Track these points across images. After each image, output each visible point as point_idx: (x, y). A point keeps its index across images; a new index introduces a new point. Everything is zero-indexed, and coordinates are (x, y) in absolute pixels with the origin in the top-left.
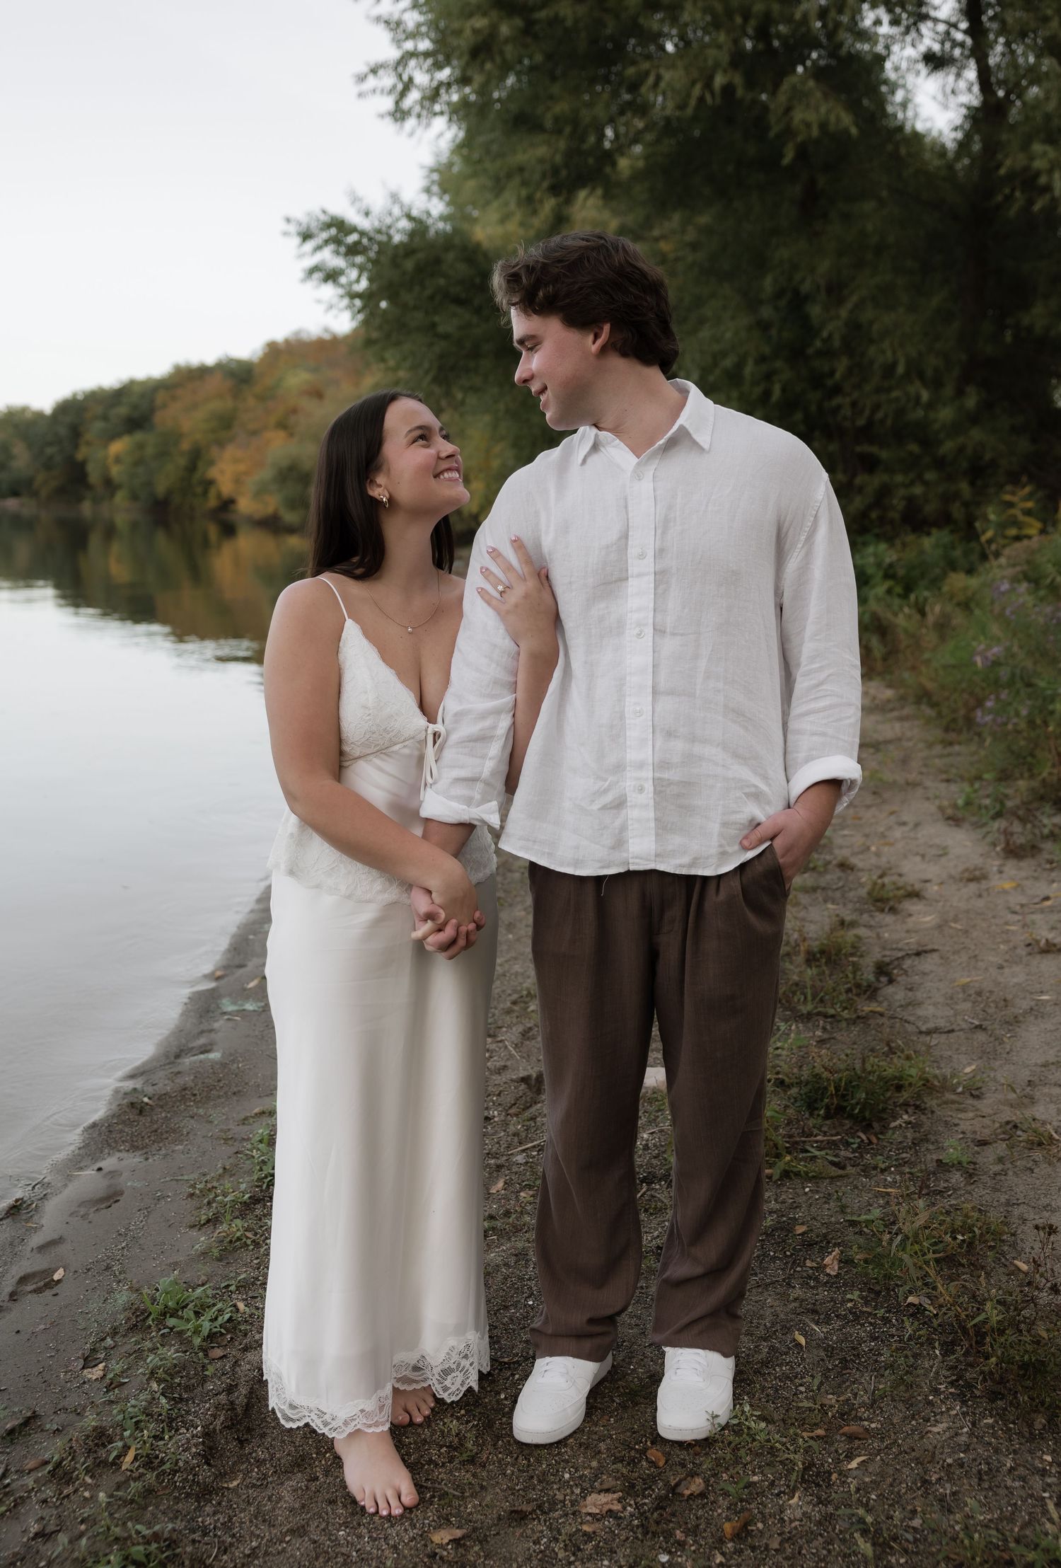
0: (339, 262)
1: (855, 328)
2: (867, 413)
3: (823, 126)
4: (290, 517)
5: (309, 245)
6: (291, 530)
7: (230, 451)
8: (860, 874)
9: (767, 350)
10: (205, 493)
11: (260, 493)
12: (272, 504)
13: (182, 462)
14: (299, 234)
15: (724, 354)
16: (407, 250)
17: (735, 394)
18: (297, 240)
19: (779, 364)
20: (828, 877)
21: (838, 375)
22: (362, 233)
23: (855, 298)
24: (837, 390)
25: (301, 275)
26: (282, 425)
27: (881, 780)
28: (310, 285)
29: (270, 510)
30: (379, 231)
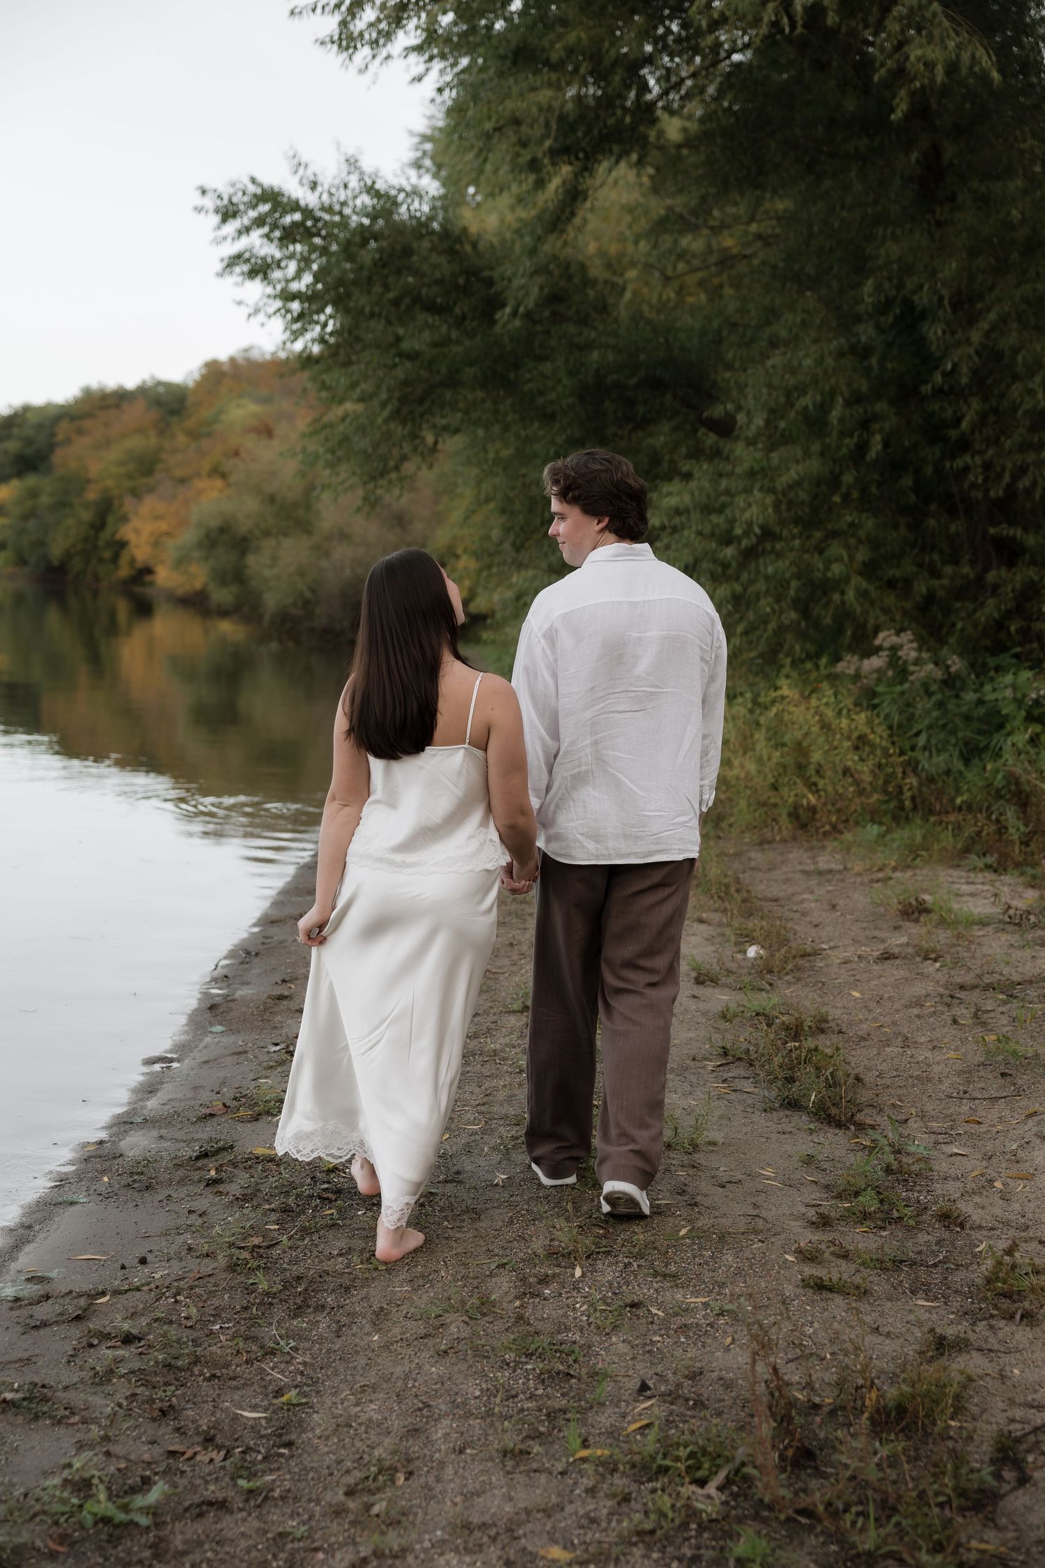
0: (271, 250)
1: (992, 356)
2: (1007, 478)
3: (952, 68)
4: (222, 596)
5: (232, 227)
6: (224, 613)
7: (150, 504)
8: (976, 1235)
9: (864, 386)
10: (116, 558)
11: (181, 562)
12: (198, 576)
13: (87, 516)
14: (217, 211)
15: (801, 390)
16: (364, 235)
17: (816, 447)
18: (216, 219)
19: (881, 407)
20: (922, 1238)
21: (964, 425)
22: (307, 212)
23: (992, 316)
24: (964, 445)
25: (219, 267)
26: (218, 472)
27: (1014, 1053)
28: (231, 280)
29: (198, 584)
30: (329, 209)
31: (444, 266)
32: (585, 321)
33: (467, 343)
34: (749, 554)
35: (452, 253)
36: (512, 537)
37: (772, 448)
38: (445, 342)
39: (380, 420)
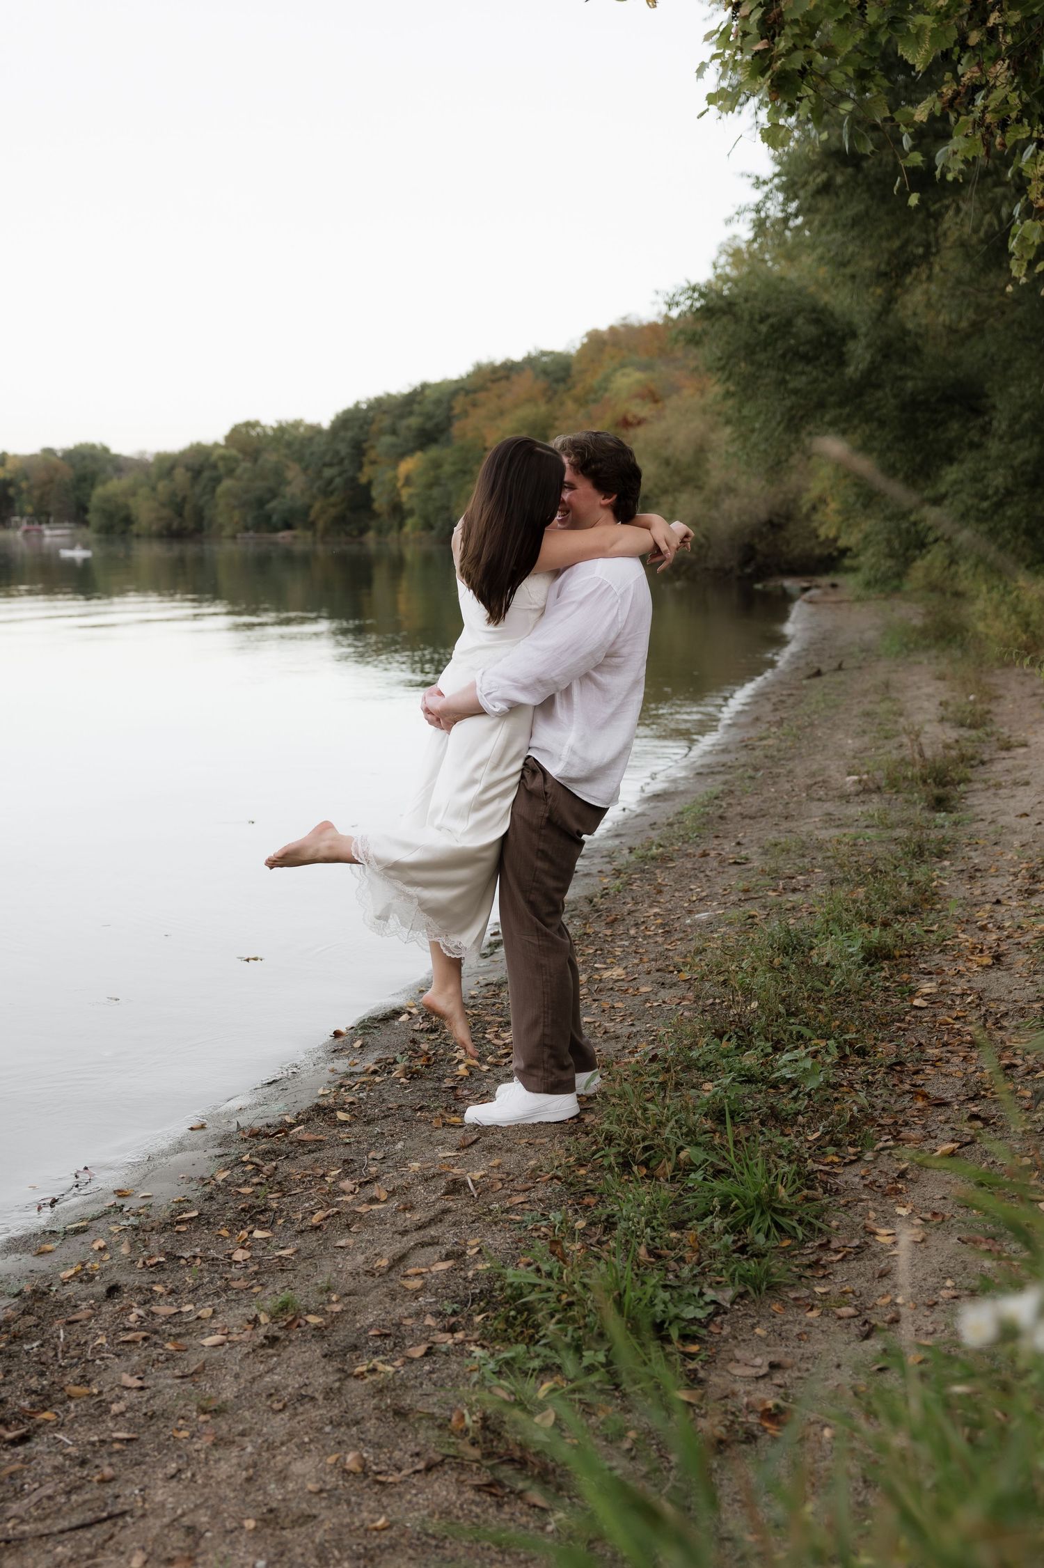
31: (813, 330)
32: (904, 360)
33: (830, 380)
34: (999, 505)
35: (817, 321)
36: (861, 499)
37: (1012, 441)
38: (815, 381)
39: (777, 434)
